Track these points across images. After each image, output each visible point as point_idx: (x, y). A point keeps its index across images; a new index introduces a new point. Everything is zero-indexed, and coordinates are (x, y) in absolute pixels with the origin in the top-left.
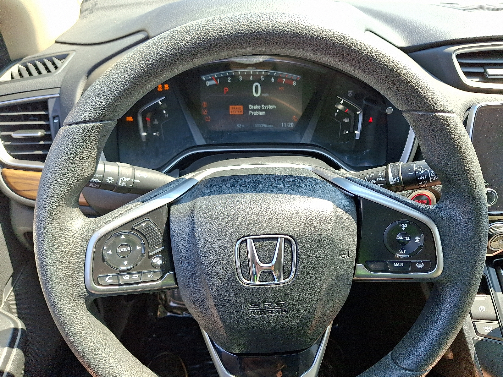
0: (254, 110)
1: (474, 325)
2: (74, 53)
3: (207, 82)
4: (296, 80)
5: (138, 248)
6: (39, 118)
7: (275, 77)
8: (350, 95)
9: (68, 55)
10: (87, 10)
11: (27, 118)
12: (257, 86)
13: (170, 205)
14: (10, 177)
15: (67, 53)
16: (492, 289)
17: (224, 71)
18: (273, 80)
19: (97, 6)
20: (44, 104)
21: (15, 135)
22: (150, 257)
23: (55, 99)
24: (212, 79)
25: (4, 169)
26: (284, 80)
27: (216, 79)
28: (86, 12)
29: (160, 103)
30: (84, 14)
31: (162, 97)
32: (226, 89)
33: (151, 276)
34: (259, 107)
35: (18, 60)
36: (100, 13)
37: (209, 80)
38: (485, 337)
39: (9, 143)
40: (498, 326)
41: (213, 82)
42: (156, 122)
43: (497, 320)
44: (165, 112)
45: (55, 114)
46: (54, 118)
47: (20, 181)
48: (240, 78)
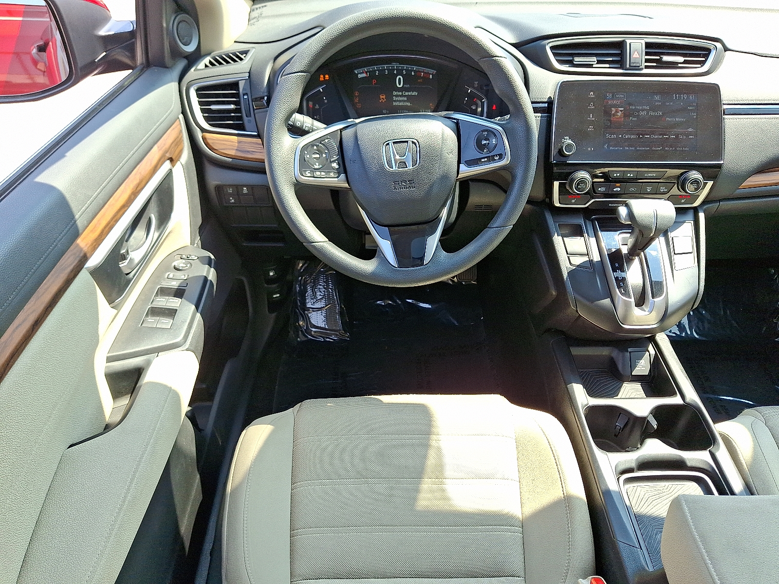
0: (397, 96)
1: (569, 258)
2: (254, 49)
3: (359, 75)
4: (432, 74)
5: (324, 155)
6: (232, 95)
7: (415, 71)
8: (476, 86)
9: (248, 51)
10: (254, 18)
11: (225, 96)
12: (400, 79)
13: (341, 130)
14: (209, 139)
15: (248, 49)
16: (586, 234)
17: (372, 66)
18: (413, 73)
19: (263, 15)
20: (235, 85)
21: (213, 107)
22: (331, 162)
23: (245, 81)
24: (363, 73)
25: (204, 134)
26: (422, 74)
27: (366, 73)
28: (254, 20)
29: (321, 90)
30: (252, 22)
31: (323, 85)
32: (374, 81)
33: (332, 174)
34: (401, 93)
35: (209, 54)
36: (266, 21)
37: (360, 73)
38: (578, 266)
39: (207, 115)
40: (588, 259)
41: (364, 75)
42: (317, 107)
43: (588, 255)
44: (324, 98)
45: (245, 92)
46: (244, 95)
47: (217, 142)
48: (386, 72)
